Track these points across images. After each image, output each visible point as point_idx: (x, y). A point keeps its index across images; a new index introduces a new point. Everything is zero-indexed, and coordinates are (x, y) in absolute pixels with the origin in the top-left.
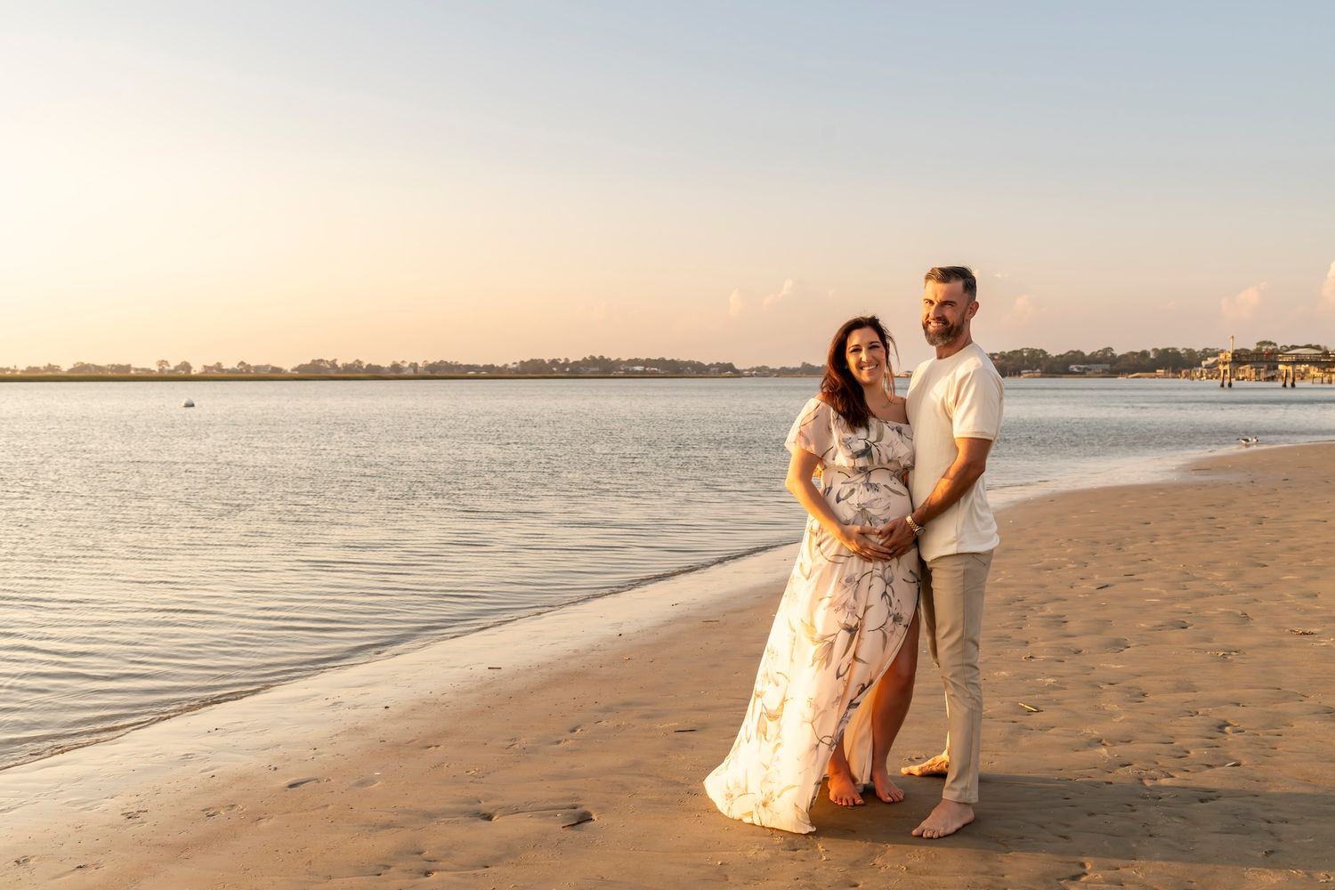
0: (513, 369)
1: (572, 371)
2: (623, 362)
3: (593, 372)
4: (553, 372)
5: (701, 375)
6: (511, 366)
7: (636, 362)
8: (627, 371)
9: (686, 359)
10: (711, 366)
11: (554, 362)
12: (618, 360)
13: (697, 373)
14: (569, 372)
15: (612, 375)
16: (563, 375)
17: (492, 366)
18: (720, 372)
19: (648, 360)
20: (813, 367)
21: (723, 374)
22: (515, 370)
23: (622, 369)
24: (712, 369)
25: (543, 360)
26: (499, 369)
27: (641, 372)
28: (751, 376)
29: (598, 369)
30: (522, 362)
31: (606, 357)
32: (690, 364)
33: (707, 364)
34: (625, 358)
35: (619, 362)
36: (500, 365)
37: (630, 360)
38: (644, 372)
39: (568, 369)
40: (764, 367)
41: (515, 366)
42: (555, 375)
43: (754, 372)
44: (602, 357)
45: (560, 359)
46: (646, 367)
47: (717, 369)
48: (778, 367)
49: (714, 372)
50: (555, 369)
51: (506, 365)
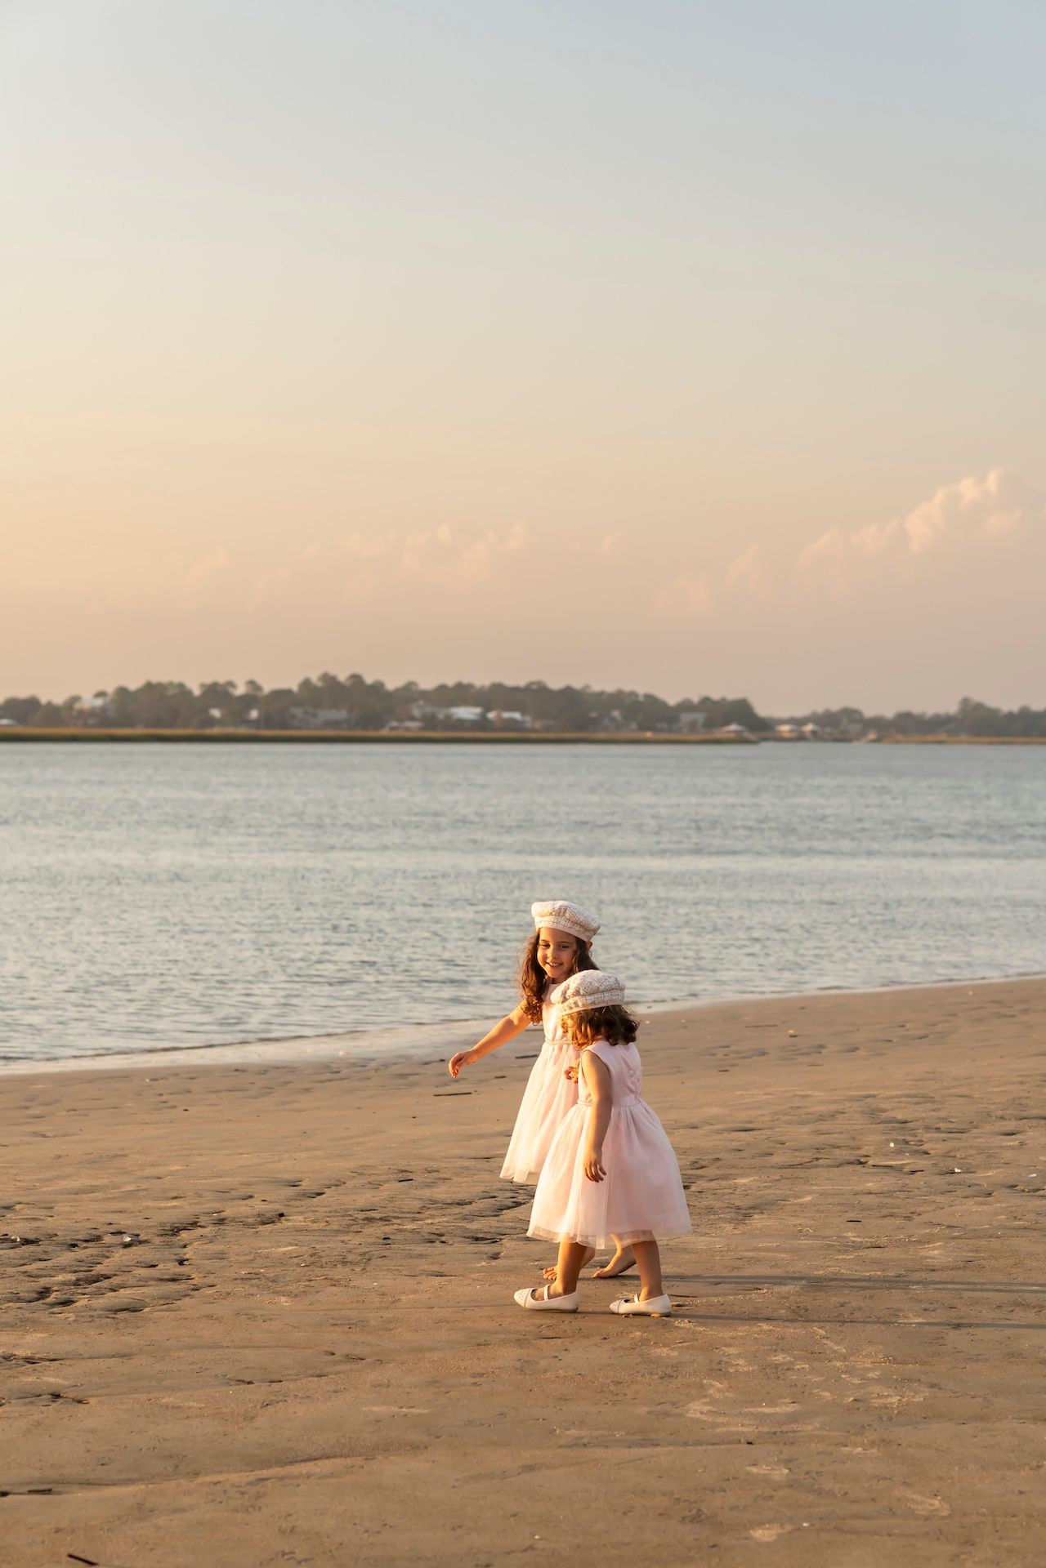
0: (92, 713)
1: (266, 721)
2: (424, 695)
3: (335, 724)
4: (212, 722)
5: (649, 735)
6: (89, 701)
7: (462, 693)
8: (430, 722)
9: (610, 688)
10: (686, 706)
11: (217, 693)
12: (409, 687)
13: (643, 728)
14: (256, 723)
15: (385, 732)
16: (243, 730)
17: (33, 703)
18: (710, 724)
19: (498, 688)
20: (994, 713)
21: (720, 733)
22: (100, 717)
23: (416, 712)
24: (686, 718)
25: (181, 686)
26: (53, 714)
27: (475, 725)
28: (801, 738)
29: (342, 714)
30: (122, 692)
31: (369, 680)
32: (619, 699)
33: (672, 700)
34: (427, 683)
35: (409, 693)
36: (59, 699)
37: (442, 688)
38: (481, 724)
39: (254, 714)
40: (850, 714)
41: (99, 702)
42: (216, 731)
43: (809, 727)
44: (356, 679)
45: (231, 684)
46: (488, 709)
47: (700, 717)
48: (889, 713)
49: (693, 726)
50: (216, 713)
51: (75, 699)
